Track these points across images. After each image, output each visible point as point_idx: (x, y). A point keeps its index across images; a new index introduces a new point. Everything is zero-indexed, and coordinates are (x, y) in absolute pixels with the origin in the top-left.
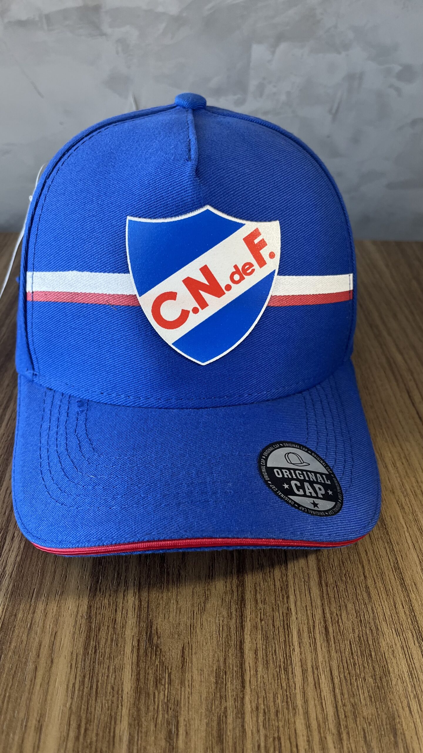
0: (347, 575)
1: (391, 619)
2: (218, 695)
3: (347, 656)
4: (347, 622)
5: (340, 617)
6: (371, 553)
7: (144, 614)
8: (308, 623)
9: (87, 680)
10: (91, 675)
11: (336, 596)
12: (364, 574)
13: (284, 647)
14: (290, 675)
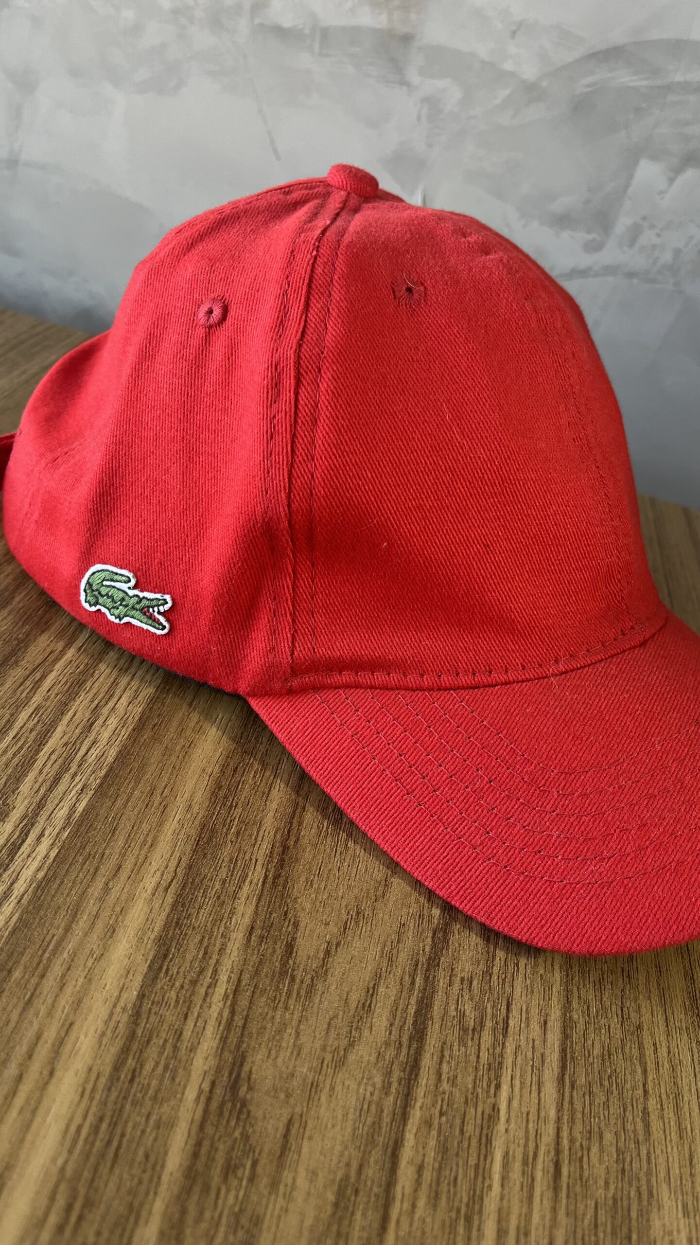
0: (614, 1078)
1: (679, 1182)
2: (335, 1228)
3: (586, 1228)
4: (598, 1165)
5: (585, 1153)
6: (663, 1052)
7: (233, 1039)
8: (526, 1145)
9: (104, 1126)
10: (115, 1119)
11: (587, 1110)
12: (644, 1085)
13: (472, 1176)
14: (474, 1233)
